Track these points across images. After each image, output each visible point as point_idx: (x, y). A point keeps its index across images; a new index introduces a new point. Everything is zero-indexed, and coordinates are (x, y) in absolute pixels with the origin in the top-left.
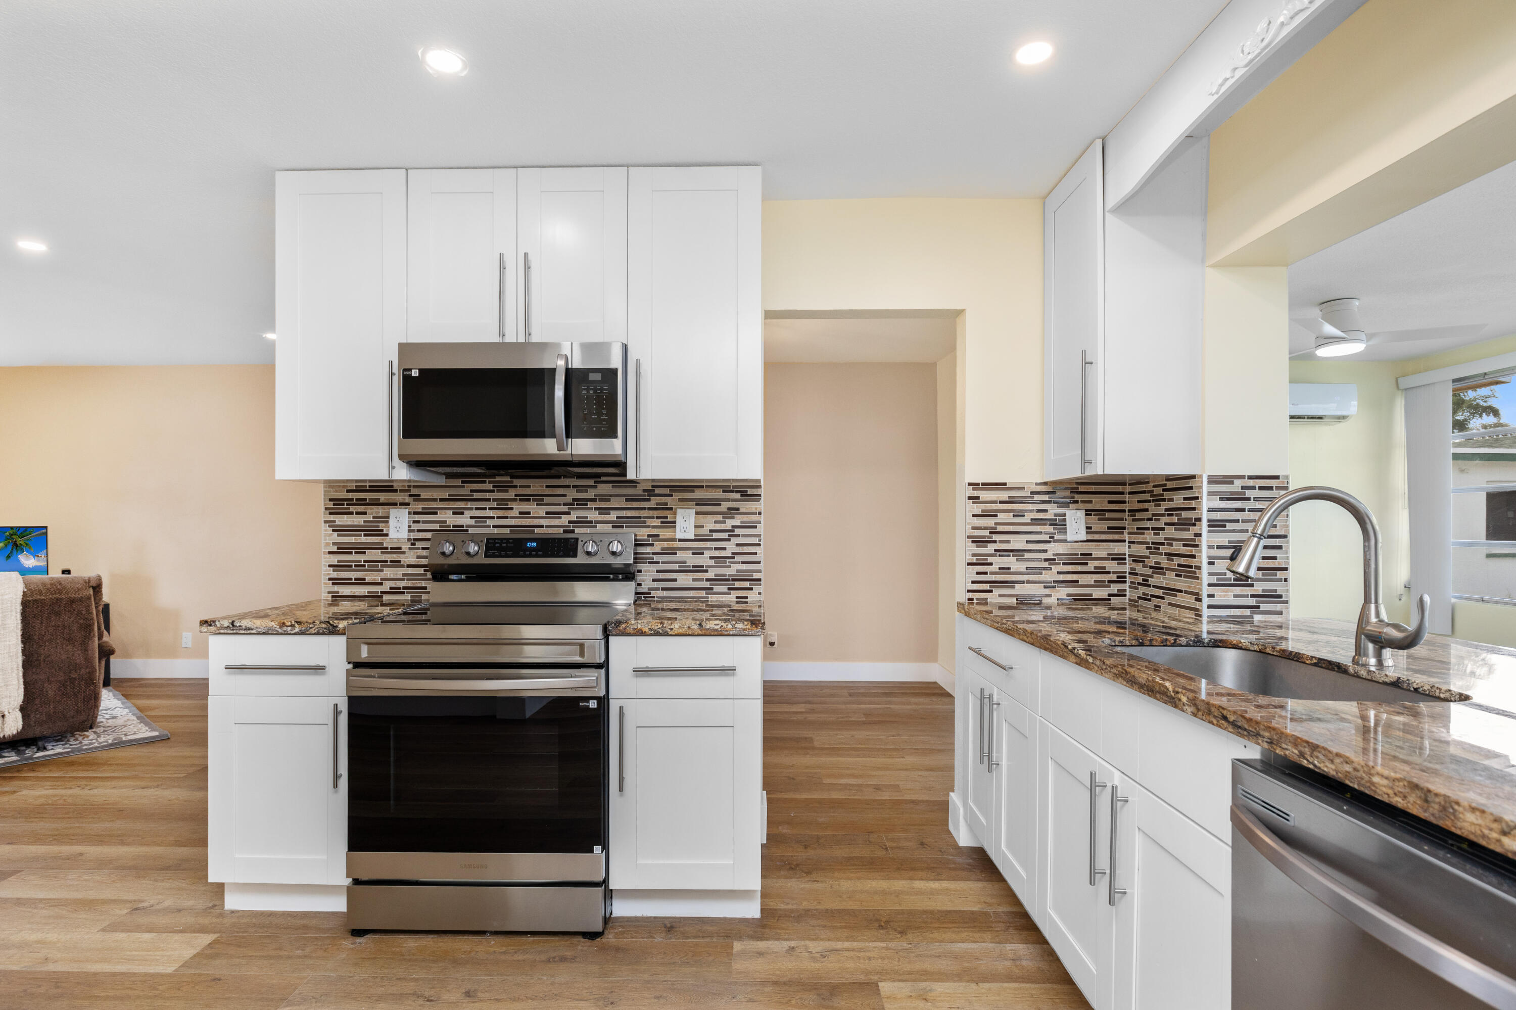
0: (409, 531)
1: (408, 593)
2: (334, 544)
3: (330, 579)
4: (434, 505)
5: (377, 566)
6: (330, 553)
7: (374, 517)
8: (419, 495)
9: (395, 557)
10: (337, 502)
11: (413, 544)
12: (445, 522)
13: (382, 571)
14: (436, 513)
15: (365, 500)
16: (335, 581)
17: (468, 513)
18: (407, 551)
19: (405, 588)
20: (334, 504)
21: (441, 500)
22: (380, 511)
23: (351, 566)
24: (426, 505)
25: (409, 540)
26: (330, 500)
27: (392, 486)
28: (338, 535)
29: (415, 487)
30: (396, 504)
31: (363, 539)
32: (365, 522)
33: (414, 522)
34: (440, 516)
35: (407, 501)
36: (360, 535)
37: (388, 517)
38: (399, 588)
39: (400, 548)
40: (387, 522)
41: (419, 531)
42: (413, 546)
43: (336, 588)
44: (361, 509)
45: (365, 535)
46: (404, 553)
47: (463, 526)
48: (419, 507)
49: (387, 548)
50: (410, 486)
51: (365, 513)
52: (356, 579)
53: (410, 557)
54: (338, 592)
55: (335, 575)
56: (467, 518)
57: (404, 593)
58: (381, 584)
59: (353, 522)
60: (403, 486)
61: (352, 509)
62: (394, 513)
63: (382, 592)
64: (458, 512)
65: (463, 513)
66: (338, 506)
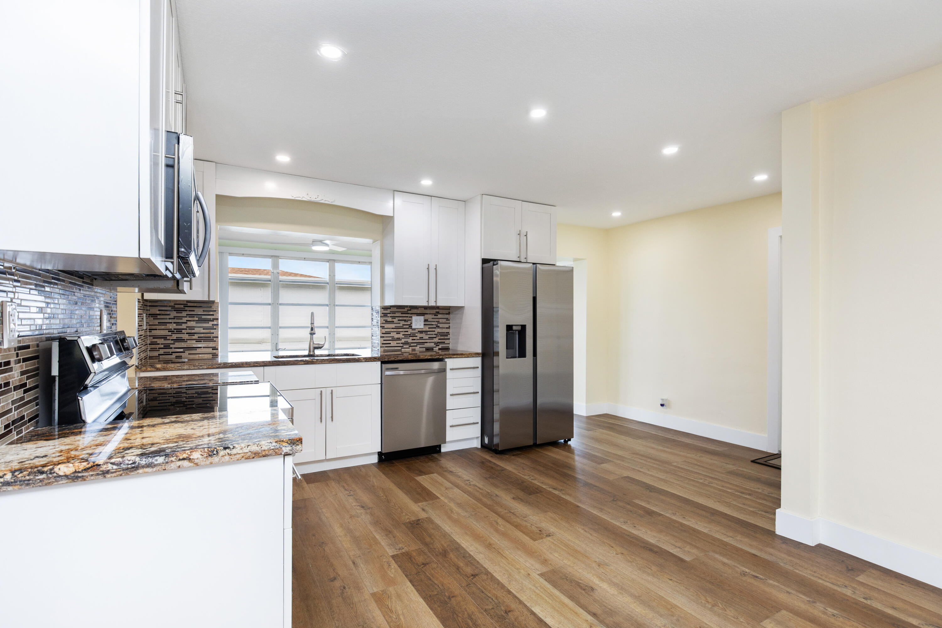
11: (17, 355)
18: (14, 366)
25: (15, 349)
39: (10, 363)
42: (18, 359)
46: (12, 369)
53: (16, 375)
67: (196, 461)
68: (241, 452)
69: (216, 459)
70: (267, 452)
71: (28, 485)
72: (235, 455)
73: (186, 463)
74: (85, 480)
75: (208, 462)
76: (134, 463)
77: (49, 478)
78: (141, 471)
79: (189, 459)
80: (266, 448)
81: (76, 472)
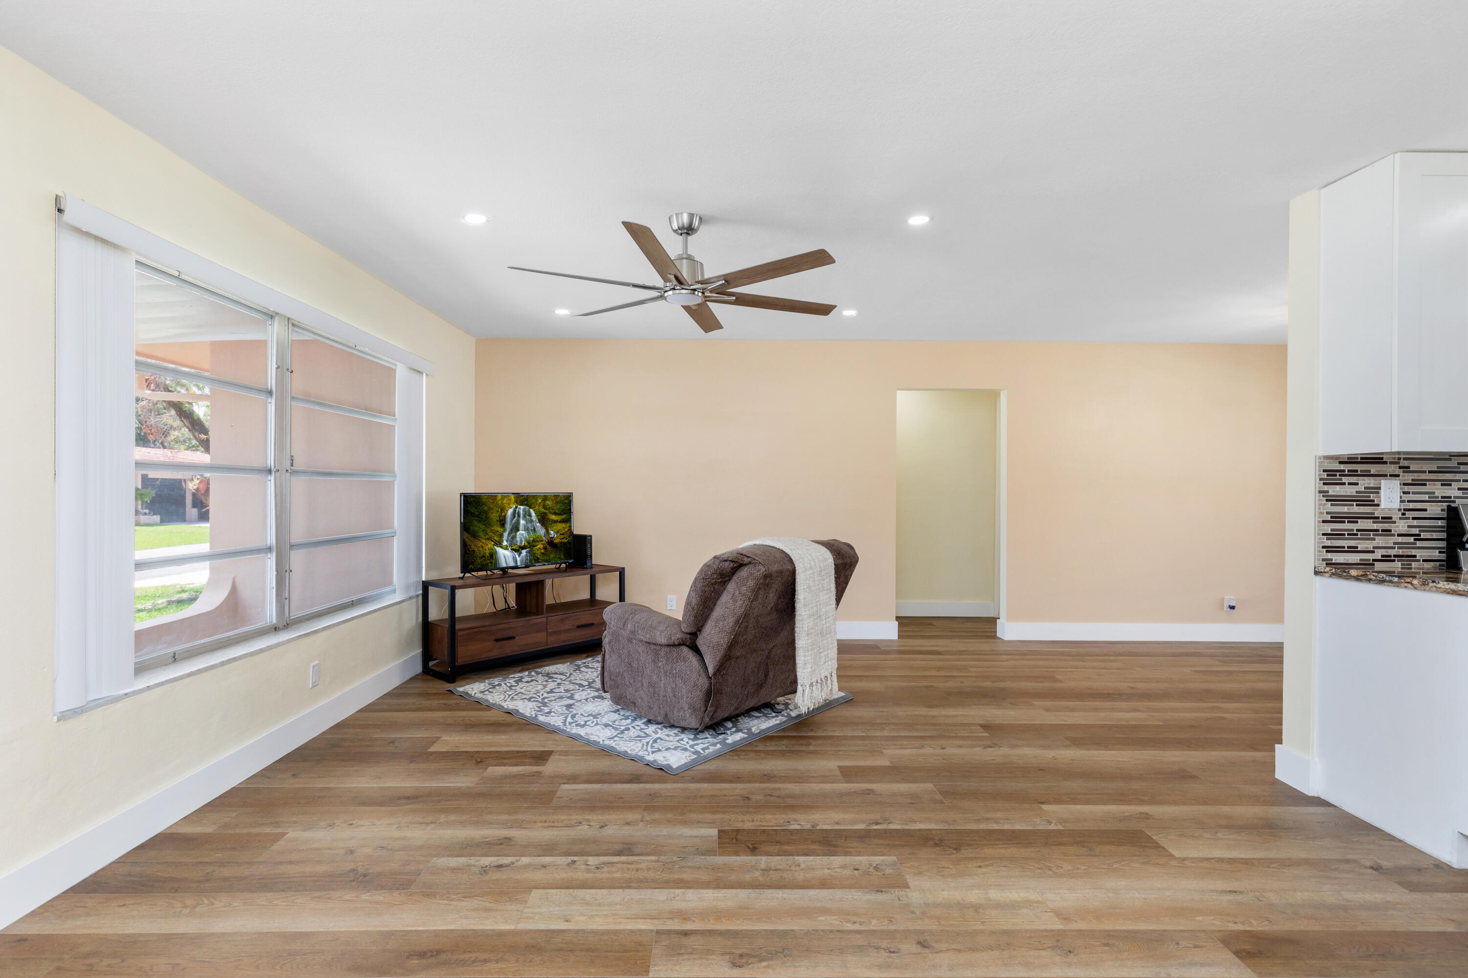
0: (1401, 501)
1: (1398, 561)
2: (1328, 513)
3: (1323, 547)
4: (1424, 476)
5: (1370, 535)
6: (1324, 522)
7: (1365, 488)
8: (1408, 467)
9: (1386, 526)
10: (1330, 473)
11: (1404, 514)
12: (1434, 493)
13: (1374, 539)
14: (1425, 485)
15: (1357, 471)
16: (1329, 549)
17: (1455, 485)
18: (1397, 520)
19: (1395, 556)
20: (1328, 475)
21: (1430, 472)
22: (1371, 482)
23: (1344, 535)
24: (1416, 476)
25: (1400, 510)
26: (1324, 471)
27: (1382, 458)
28: (1332, 505)
29: (1405, 459)
30: (1385, 476)
31: (1355, 509)
32: (1357, 492)
33: (1404, 493)
34: (1429, 488)
35: (1397, 473)
36: (1352, 505)
37: (1380, 488)
38: (1390, 556)
39: (1391, 518)
40: (1378, 493)
41: (1409, 501)
42: (1403, 517)
43: (1329, 556)
44: (1353, 480)
45: (1357, 505)
46: (1395, 522)
47: (1450, 497)
48: (1409, 478)
49: (1378, 518)
50: (1399, 459)
51: (1357, 484)
52: (1348, 547)
53: (1401, 526)
54: (1331, 560)
55: (1329, 543)
56: (1455, 490)
57: (1394, 561)
58: (1373, 552)
59: (1346, 492)
60: (1393, 458)
61: (1345, 480)
62: (1384, 483)
63: (1374, 560)
64: (1446, 484)
65: (1450, 485)
66: (1331, 476)
67: (1415, 586)
68: (1443, 587)
69: (1427, 588)
70: (1462, 593)
71: (1340, 577)
72: (1440, 588)
73: (1409, 585)
74: (1361, 581)
75: (1422, 589)
76: (1383, 578)
77: (1347, 576)
78: (1386, 584)
79: (1410, 583)
80: (1461, 589)
81: (1358, 576)
